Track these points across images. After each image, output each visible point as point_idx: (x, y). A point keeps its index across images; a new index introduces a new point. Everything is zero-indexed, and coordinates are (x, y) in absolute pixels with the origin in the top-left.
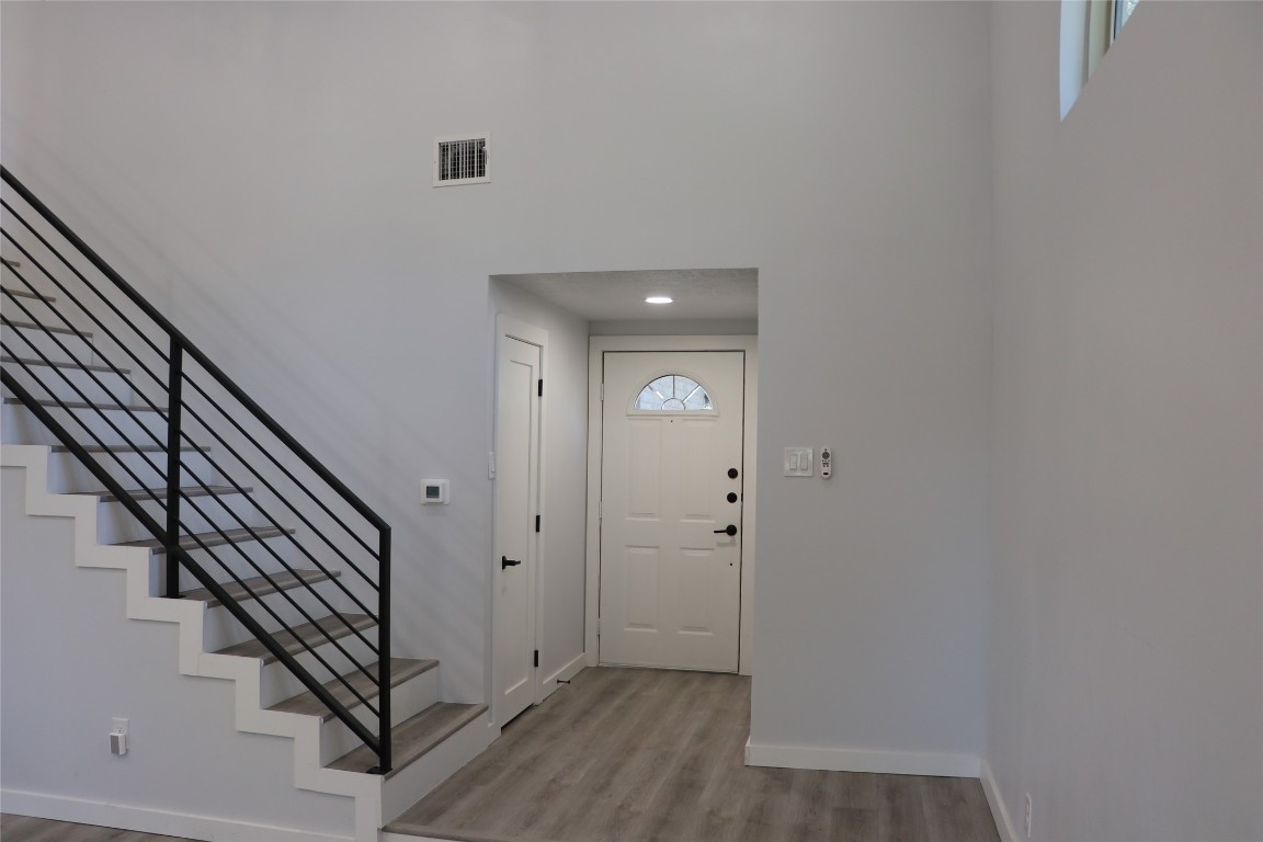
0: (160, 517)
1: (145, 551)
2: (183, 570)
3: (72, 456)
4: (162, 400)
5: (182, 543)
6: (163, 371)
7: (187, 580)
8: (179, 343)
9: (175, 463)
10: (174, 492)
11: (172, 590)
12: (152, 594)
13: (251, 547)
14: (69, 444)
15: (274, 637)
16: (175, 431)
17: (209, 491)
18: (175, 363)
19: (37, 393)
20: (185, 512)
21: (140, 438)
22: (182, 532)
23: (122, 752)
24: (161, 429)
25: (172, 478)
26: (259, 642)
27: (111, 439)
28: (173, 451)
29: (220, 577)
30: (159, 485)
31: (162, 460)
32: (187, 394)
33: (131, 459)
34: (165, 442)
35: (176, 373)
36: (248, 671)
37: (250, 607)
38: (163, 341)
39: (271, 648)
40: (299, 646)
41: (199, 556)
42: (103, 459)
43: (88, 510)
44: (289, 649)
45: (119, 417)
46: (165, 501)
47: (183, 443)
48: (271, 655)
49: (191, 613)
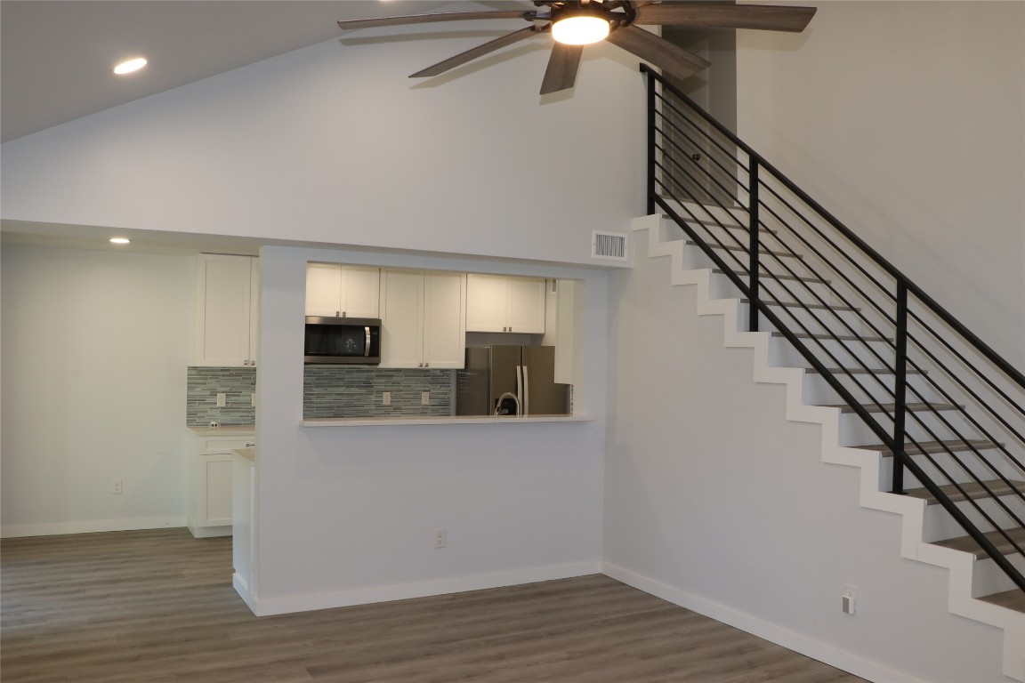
0: (889, 428)
1: (877, 454)
2: (906, 471)
3: (819, 376)
4: (891, 333)
5: (906, 450)
6: (892, 309)
7: (910, 480)
8: (904, 285)
9: (901, 384)
10: (901, 408)
11: (898, 488)
12: (881, 489)
13: (967, 457)
14: (817, 367)
15: (987, 537)
16: (902, 357)
17: (930, 407)
18: (901, 302)
19: (794, 328)
20: (910, 425)
21: (872, 363)
22: (906, 440)
23: (851, 611)
24: (890, 357)
25: (899, 395)
26: (972, 539)
27: (849, 363)
28: (900, 373)
29: (939, 480)
30: (887, 400)
31: (890, 380)
32: (912, 327)
33: (866, 380)
34: (893, 366)
35: (903, 310)
36: (963, 563)
37: (964, 507)
38: (892, 286)
39: (981, 543)
40: (1011, 547)
41: (920, 460)
42: (843, 379)
43: (833, 419)
44: (1000, 549)
45: (855, 346)
46: (893, 414)
47: (909, 367)
48: (983, 552)
49: (914, 509)
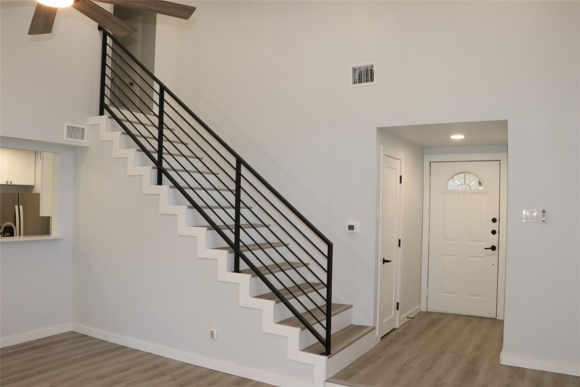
0: (232, 237)
1: (226, 252)
2: (241, 261)
3: (195, 210)
4: (233, 186)
5: (241, 249)
6: (233, 174)
7: (243, 265)
8: (240, 161)
9: (238, 214)
10: (238, 227)
11: (237, 270)
12: (228, 271)
13: (270, 251)
14: (195, 205)
15: (280, 292)
16: (238, 200)
17: (252, 226)
18: (238, 170)
19: (182, 184)
20: (243, 236)
21: (223, 203)
22: (241, 244)
23: (215, 337)
24: (232, 199)
25: (237, 220)
26: (273, 294)
27: (211, 203)
28: (237, 208)
29: (257, 264)
30: (231, 223)
31: (232, 212)
32: (243, 183)
33: (220, 212)
34: (234, 204)
35: (239, 175)
36: (270, 305)
37: (269, 277)
38: (233, 161)
39: (277, 295)
40: (291, 296)
41: (248, 254)
42: (208, 212)
43: (203, 234)
44: (286, 297)
45: (215, 194)
46: (234, 230)
47: (242, 205)
48: (278, 299)
49: (245, 280)
